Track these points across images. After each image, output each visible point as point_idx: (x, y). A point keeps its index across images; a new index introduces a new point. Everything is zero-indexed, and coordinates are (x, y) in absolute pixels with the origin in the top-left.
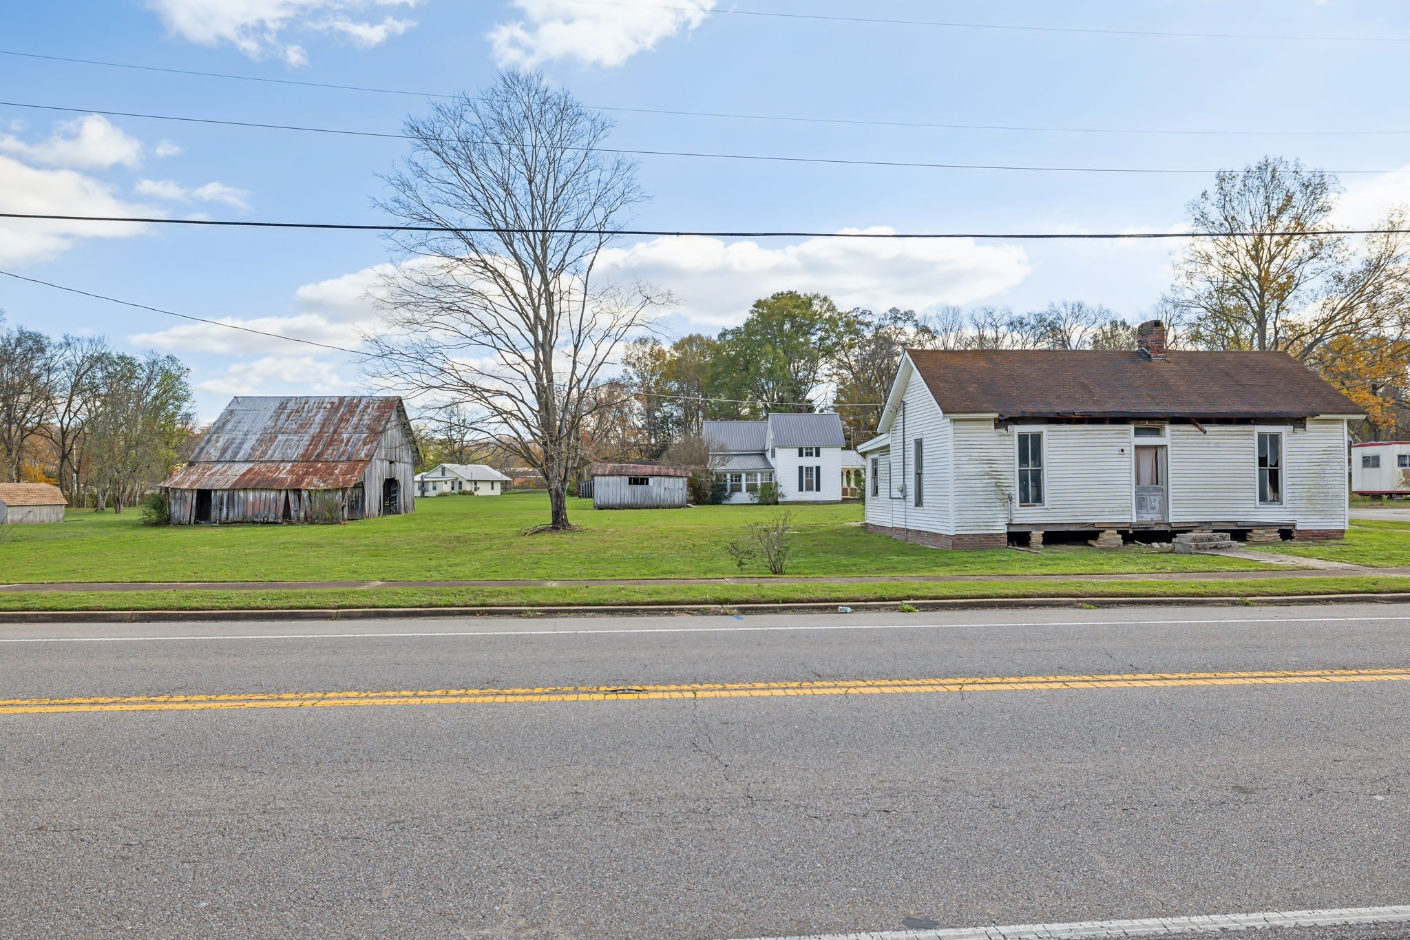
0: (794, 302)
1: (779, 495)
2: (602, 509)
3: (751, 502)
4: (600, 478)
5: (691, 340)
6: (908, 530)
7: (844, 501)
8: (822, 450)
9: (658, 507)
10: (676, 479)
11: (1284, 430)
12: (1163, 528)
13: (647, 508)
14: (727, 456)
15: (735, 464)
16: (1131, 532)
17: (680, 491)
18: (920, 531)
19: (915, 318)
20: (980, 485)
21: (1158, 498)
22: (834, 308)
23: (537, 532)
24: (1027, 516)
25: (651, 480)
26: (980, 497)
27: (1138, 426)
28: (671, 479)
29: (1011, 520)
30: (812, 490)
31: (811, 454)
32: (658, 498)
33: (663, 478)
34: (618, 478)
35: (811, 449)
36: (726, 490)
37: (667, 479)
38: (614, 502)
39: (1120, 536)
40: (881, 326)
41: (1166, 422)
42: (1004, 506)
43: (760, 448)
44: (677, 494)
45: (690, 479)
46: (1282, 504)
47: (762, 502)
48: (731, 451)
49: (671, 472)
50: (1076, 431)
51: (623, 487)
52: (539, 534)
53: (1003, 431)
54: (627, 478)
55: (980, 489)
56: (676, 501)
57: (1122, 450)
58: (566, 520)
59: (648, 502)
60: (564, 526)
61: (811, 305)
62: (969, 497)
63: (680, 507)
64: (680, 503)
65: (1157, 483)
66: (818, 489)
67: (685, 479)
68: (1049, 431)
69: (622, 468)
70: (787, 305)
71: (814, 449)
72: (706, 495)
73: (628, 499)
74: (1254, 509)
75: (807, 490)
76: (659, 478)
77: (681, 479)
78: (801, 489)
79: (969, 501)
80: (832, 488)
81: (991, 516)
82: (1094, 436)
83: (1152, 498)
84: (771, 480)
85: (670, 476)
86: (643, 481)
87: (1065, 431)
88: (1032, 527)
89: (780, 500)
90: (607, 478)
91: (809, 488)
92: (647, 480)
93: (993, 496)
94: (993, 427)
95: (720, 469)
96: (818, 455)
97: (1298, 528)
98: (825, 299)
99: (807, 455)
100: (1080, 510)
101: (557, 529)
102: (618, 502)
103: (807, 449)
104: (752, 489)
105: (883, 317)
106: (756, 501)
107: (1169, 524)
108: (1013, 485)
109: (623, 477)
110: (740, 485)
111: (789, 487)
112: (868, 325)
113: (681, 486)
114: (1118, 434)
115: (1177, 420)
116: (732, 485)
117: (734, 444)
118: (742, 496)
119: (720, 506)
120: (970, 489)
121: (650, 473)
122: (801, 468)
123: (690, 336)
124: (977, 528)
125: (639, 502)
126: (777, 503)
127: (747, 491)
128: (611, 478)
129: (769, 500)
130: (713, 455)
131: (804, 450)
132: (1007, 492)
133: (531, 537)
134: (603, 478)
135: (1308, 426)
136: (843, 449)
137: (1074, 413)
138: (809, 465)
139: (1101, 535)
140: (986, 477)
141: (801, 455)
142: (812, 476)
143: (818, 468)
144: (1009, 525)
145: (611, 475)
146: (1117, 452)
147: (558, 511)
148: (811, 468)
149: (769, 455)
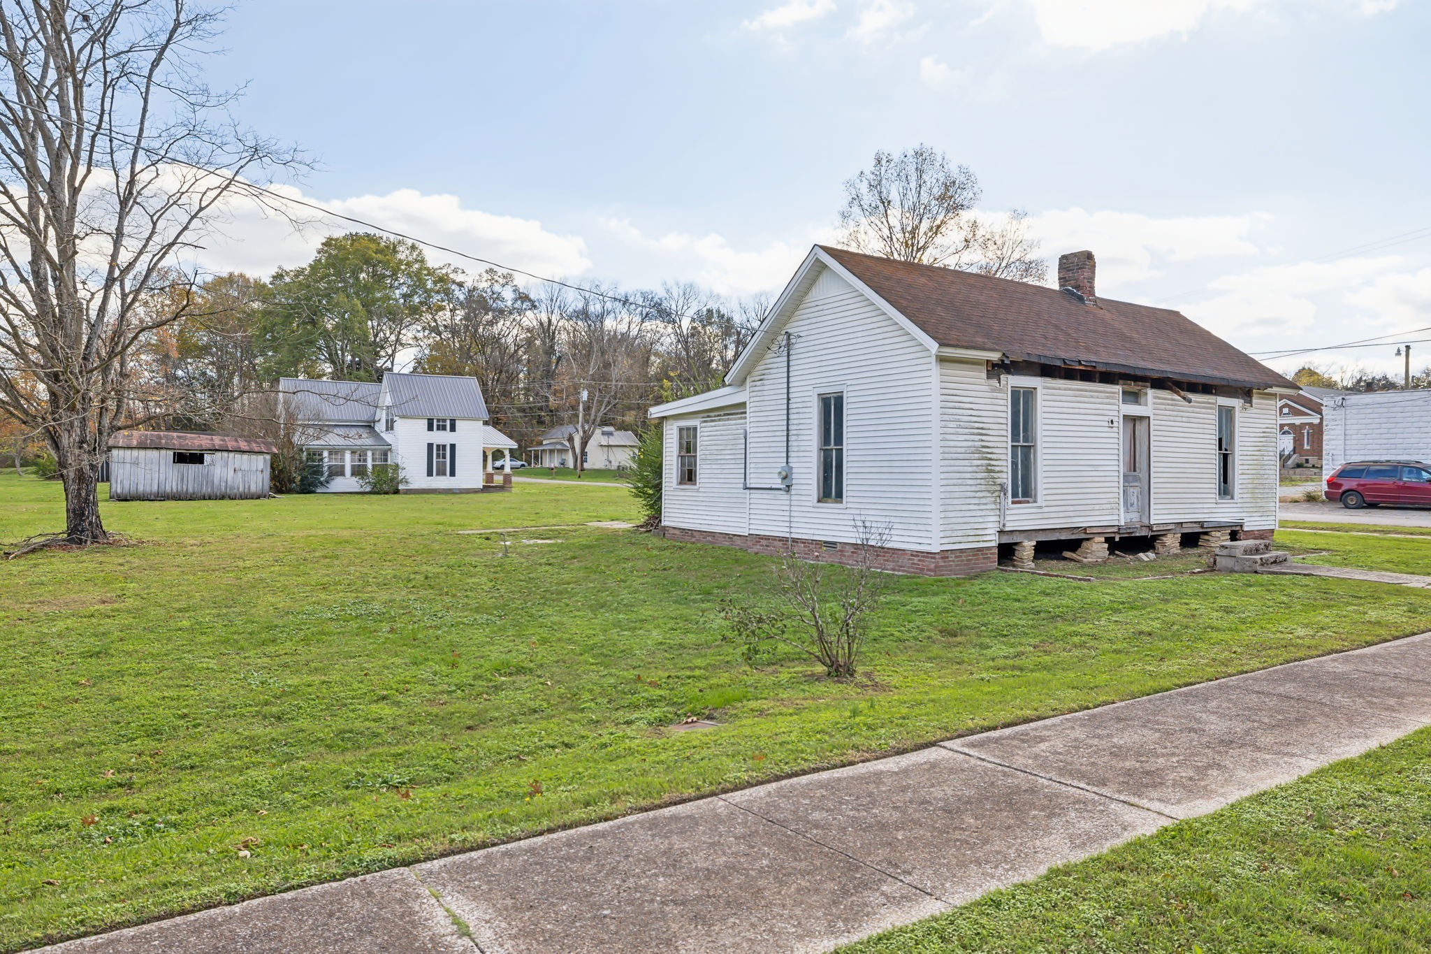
0: (373, 246)
1: (401, 481)
2: (126, 500)
3: (362, 490)
4: (121, 452)
5: (230, 280)
6: (795, 541)
7: (486, 489)
8: (458, 423)
9: (223, 498)
10: (254, 457)
11: (1236, 403)
12: (1144, 533)
13: (204, 499)
14: (324, 428)
15: (333, 439)
16: (1117, 539)
17: (259, 473)
18: (835, 543)
19: (515, 283)
20: (970, 469)
21: (1136, 491)
22: (422, 261)
23: (33, 551)
24: (1022, 518)
25: (207, 458)
26: (969, 488)
27: (1127, 388)
28: (245, 457)
29: (1004, 525)
30: (444, 474)
31: (444, 428)
32: (223, 484)
33: (231, 455)
34: (155, 453)
35: (444, 420)
36: (322, 474)
37: (238, 456)
38: (148, 490)
39: (1106, 545)
40: (475, 289)
41: (1149, 384)
42: (995, 503)
43: (366, 418)
44: (253, 479)
45: (274, 456)
46: (1232, 498)
47: (376, 490)
48: (329, 421)
49: (243, 445)
50: (1070, 389)
51: (162, 467)
52: (38, 555)
53: (994, 382)
54: (171, 453)
55: (968, 475)
56: (253, 489)
57: (1112, 422)
58: (100, 526)
59: (206, 490)
60: (95, 537)
61: (395, 251)
62: (956, 489)
63: (258, 498)
64: (259, 491)
65: (1135, 471)
66: (453, 474)
67: (268, 457)
68: (1045, 388)
69: (160, 437)
70: (368, 248)
71: (448, 422)
72: (292, 481)
73: (172, 485)
74: (1214, 506)
75: (438, 474)
76: (225, 454)
77: (261, 457)
78: (430, 473)
79: (956, 495)
80: (470, 473)
81: (981, 520)
82: (1086, 399)
83: (1132, 490)
84: (386, 460)
85: (244, 452)
86: (197, 459)
87: (1059, 389)
88: (1023, 535)
89: (401, 487)
90: (135, 453)
91: (441, 472)
92: (202, 456)
93: (983, 488)
94: (984, 375)
95: (315, 443)
96: (453, 429)
97: (1246, 529)
98: (413, 247)
99: (438, 429)
100: (1072, 508)
101: (80, 542)
102: (155, 489)
103: (438, 420)
104: (359, 471)
105: (478, 277)
106: (368, 489)
107: (1150, 527)
108: (1005, 470)
109: (163, 452)
110: (343, 467)
111: (414, 471)
112: (461, 285)
113: (261, 466)
114: (1108, 398)
115: (1160, 383)
116: (330, 467)
117: (331, 412)
118: (347, 482)
119: (313, 495)
120: (958, 475)
121: (209, 446)
122: (430, 446)
123: (231, 275)
124: (965, 539)
125: (191, 490)
126: (397, 492)
127: (353, 474)
128: (142, 453)
129: (385, 487)
130: (304, 426)
131: (435, 421)
132: (998, 481)
133: (22, 561)
134: (128, 452)
135: (1254, 401)
136: (486, 423)
137: (1079, 362)
138: (441, 442)
139: (1084, 544)
140: (976, 455)
141: (430, 428)
142: (444, 457)
143: (453, 447)
144: (1001, 532)
145: (142, 447)
146: (1106, 424)
147: (82, 509)
148: (444, 446)
149: (380, 427)
